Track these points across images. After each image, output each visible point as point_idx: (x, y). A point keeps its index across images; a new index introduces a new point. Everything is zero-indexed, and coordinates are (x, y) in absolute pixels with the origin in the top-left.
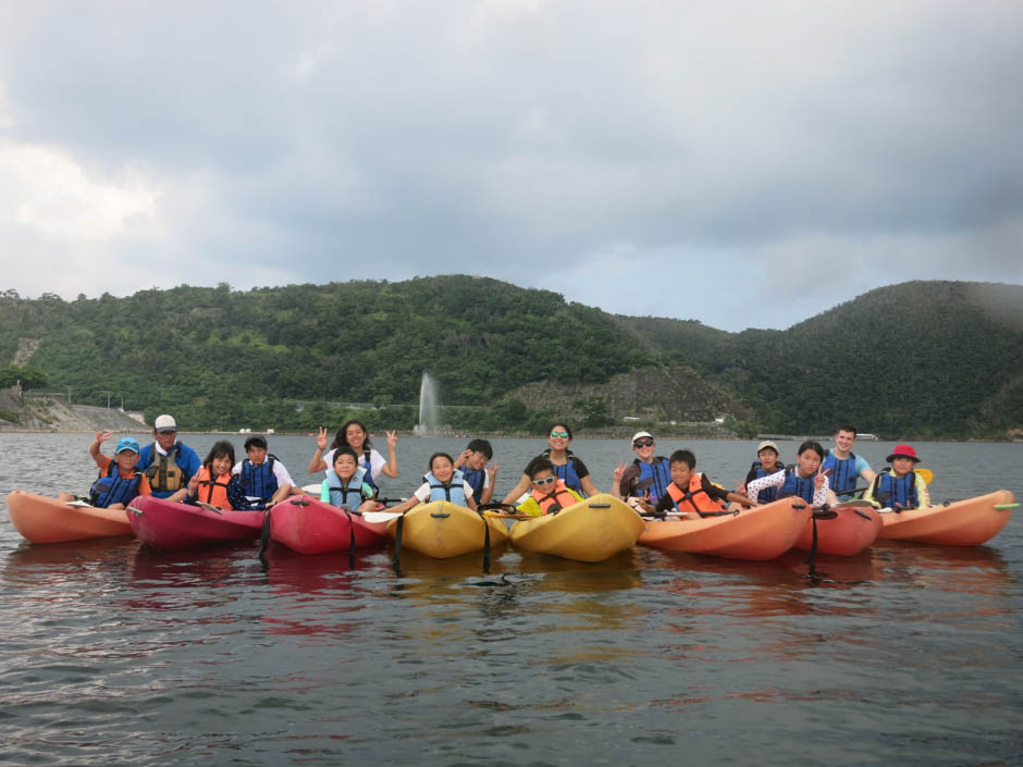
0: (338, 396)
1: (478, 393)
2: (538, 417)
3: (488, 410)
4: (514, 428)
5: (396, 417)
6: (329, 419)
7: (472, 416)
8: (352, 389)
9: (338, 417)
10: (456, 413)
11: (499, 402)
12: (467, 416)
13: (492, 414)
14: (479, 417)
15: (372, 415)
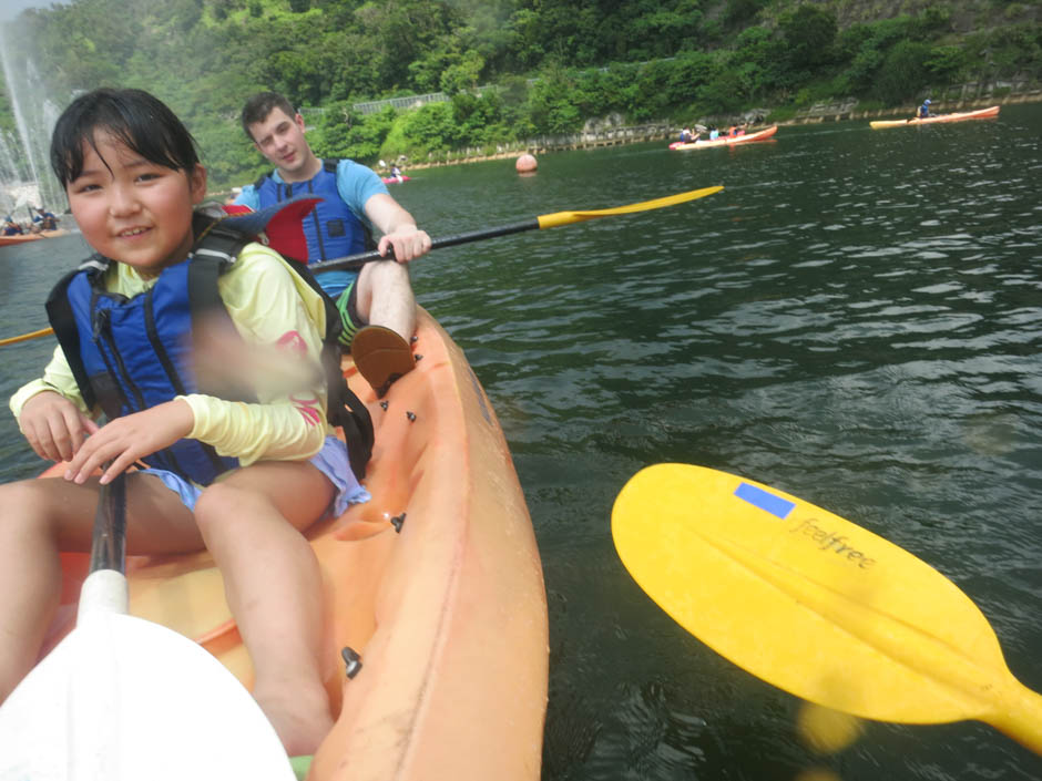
0: (390, 87)
1: (690, 20)
2: (883, 46)
3: (720, 57)
4: (803, 95)
5: (490, 111)
6: (357, 140)
7: (676, 78)
8: (413, 66)
9: (375, 131)
10: (632, 78)
11: (750, 31)
12: (661, 82)
13: (732, 63)
14: (695, 77)
15: (437, 117)
